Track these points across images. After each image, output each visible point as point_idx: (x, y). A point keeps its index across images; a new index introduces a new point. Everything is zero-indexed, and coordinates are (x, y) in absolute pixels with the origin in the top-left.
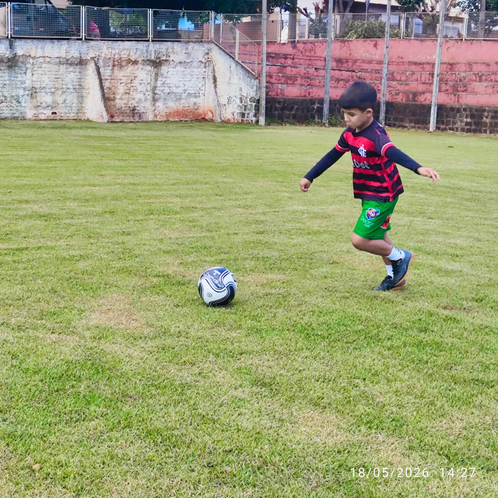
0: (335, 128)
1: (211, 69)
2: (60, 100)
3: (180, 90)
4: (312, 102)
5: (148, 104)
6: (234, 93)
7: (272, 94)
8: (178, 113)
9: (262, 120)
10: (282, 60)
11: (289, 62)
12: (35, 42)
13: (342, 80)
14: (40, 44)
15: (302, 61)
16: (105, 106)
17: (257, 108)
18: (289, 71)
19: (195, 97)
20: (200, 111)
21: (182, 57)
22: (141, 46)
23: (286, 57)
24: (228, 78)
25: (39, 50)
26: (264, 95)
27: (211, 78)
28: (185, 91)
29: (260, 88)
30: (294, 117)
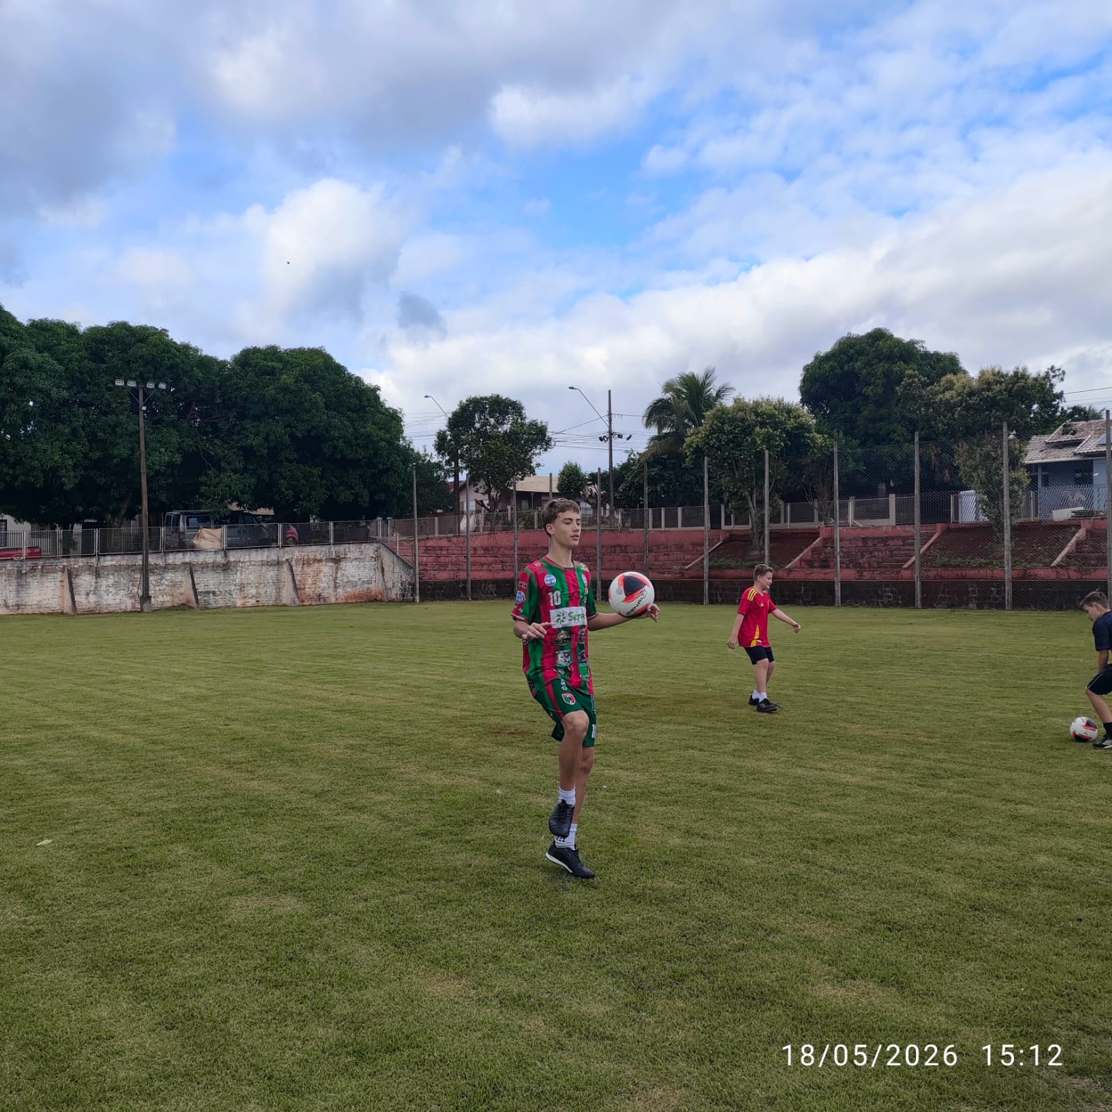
0: (476, 602)
1: (380, 562)
2: (262, 591)
3: (356, 579)
4: (458, 582)
5: (331, 591)
6: (396, 578)
7: (426, 578)
8: (355, 596)
9: (417, 598)
10: (439, 552)
11: (445, 552)
12: (244, 551)
13: (486, 564)
14: (247, 552)
15: (455, 552)
16: (297, 594)
17: (413, 590)
18: (442, 559)
19: (369, 583)
20: (373, 594)
21: (357, 555)
22: (325, 548)
23: (441, 549)
24: (391, 569)
25: (247, 557)
26: (418, 580)
27: (380, 568)
28: (360, 579)
29: (415, 575)
30: (444, 595)
